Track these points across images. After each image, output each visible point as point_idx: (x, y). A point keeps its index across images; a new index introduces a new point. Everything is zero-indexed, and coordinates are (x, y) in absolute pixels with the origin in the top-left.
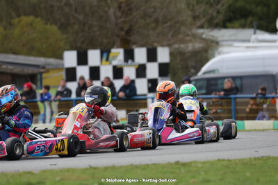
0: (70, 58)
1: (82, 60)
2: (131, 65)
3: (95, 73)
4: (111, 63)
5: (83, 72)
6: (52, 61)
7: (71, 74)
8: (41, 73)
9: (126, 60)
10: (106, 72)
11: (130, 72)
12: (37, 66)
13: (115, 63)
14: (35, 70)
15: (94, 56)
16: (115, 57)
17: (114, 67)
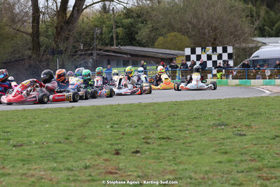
0: (188, 51)
1: (193, 52)
2: (215, 54)
3: (199, 57)
4: (206, 53)
5: (193, 57)
6: (181, 52)
8: (175, 58)
9: (213, 52)
10: (204, 58)
11: (215, 58)
12: (174, 55)
14: (172, 56)
15: (198, 50)
16: (208, 51)
17: (208, 55)
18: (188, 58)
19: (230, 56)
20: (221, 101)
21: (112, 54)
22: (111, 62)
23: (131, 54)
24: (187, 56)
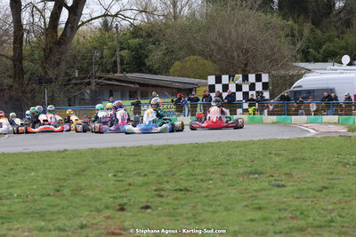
0: (211, 80)
1: (218, 80)
2: (246, 84)
3: (225, 88)
4: (235, 83)
5: (219, 88)
6: (204, 81)
7: (212, 88)
8: (196, 88)
9: (244, 81)
10: (232, 88)
11: (246, 88)
12: (193, 84)
13: (237, 82)
14: (191, 86)
15: (225, 79)
16: (237, 79)
17: (237, 85)
19: (265, 86)
20: (254, 143)
21: (116, 83)
22: (115, 93)
23: (138, 84)
24: (210, 86)
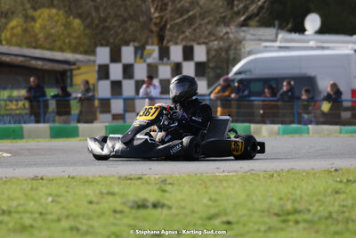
0: (103, 55)
1: (115, 57)
2: (167, 64)
3: (128, 71)
4: (145, 61)
5: (116, 71)
8: (71, 70)
10: (141, 72)
12: (67, 63)
13: (149, 61)
15: (128, 53)
16: (150, 55)
17: (149, 66)
18: (104, 72)
19: (201, 68)
24: (100, 66)
